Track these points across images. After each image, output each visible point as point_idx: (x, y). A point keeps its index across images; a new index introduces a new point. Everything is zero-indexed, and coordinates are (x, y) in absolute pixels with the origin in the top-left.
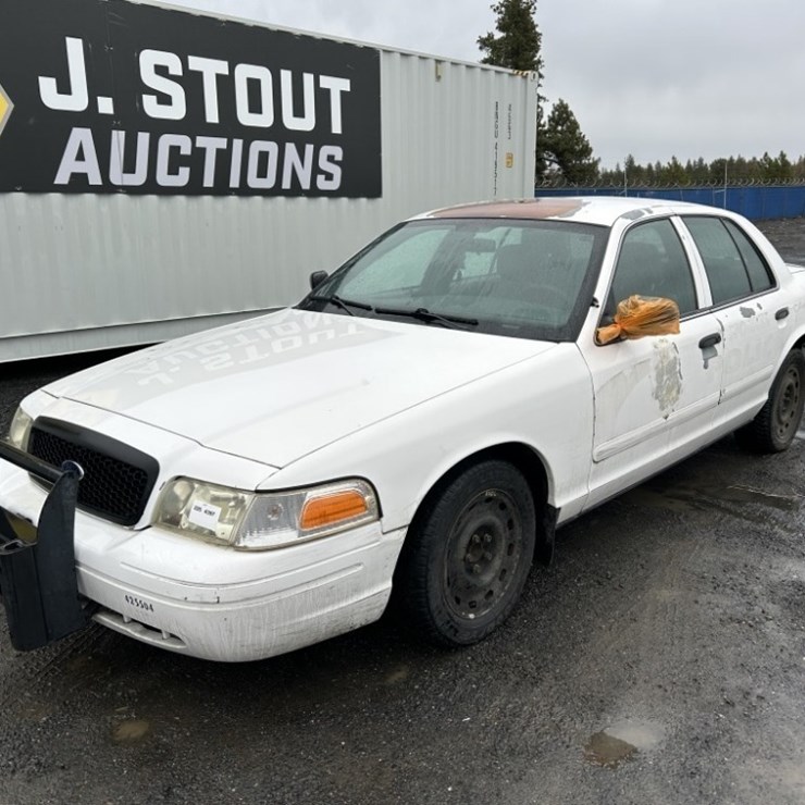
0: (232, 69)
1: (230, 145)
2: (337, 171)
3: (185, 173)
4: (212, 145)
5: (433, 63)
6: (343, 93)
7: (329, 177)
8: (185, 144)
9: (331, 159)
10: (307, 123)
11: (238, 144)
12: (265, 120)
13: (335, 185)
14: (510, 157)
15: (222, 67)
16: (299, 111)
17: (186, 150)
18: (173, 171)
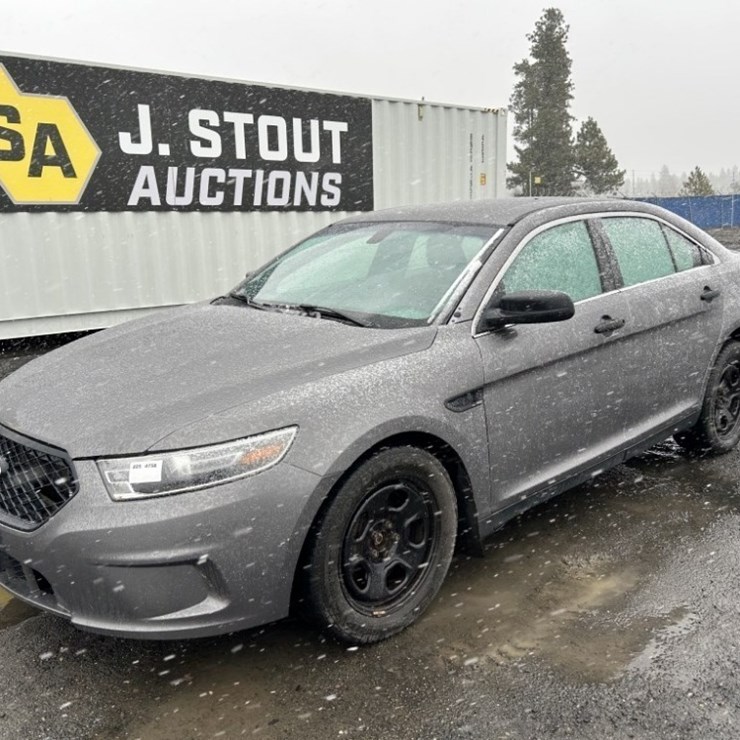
0: (256, 120)
1: (254, 175)
2: (337, 192)
3: (220, 196)
4: (240, 175)
5: (416, 107)
6: (341, 133)
7: (331, 196)
8: (220, 175)
9: (332, 182)
10: (314, 156)
11: (260, 173)
12: (281, 155)
13: (335, 202)
14: (484, 177)
15: (249, 118)
16: (307, 148)
17: (221, 179)
18: (212, 194)
